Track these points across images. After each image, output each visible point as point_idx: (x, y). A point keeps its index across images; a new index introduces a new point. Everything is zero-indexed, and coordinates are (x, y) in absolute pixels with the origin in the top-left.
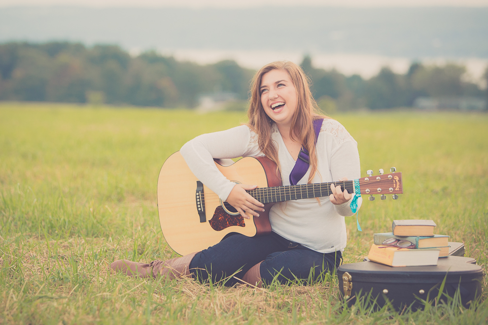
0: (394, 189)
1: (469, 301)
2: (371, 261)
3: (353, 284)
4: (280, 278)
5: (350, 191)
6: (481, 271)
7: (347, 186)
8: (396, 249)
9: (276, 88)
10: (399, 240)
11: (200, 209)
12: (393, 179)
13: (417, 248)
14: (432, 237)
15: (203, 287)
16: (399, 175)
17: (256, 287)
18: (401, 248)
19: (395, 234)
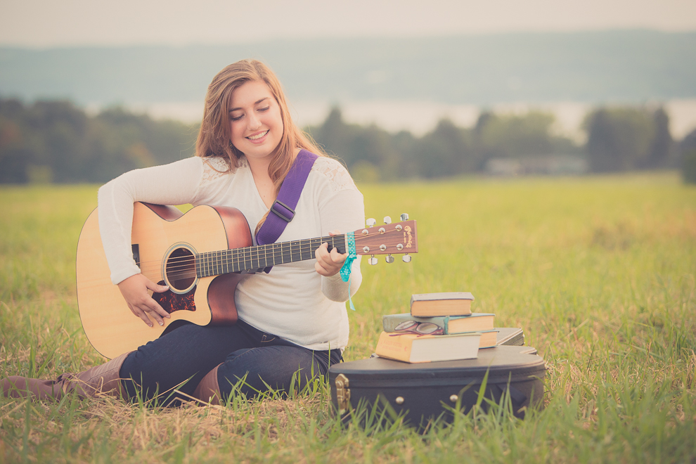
0: (405, 245)
1: (522, 407)
2: (381, 357)
3: (351, 392)
4: (244, 389)
5: (341, 251)
6: (542, 363)
7: (336, 243)
8: (415, 336)
10: (419, 323)
12: (403, 230)
13: (444, 333)
14: (468, 316)
15: (129, 408)
16: (411, 224)
17: (209, 404)
18: (423, 334)
19: (414, 315)
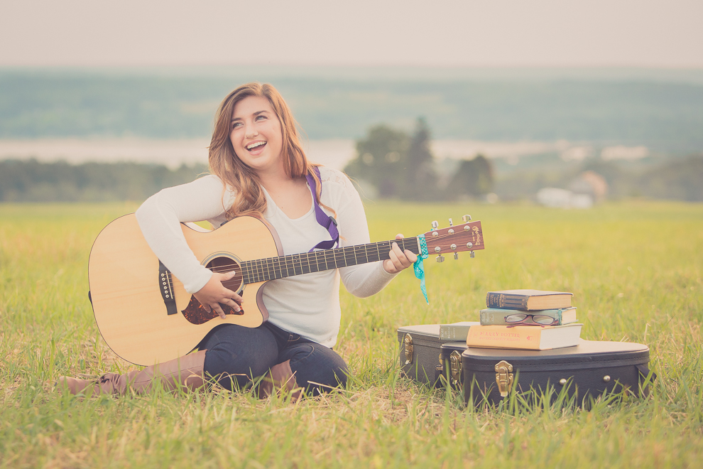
0: (474, 243)
7: (407, 245)
9: (254, 122)
10: (532, 316)
11: (167, 296)
12: (471, 230)
13: (559, 324)
16: (479, 224)
